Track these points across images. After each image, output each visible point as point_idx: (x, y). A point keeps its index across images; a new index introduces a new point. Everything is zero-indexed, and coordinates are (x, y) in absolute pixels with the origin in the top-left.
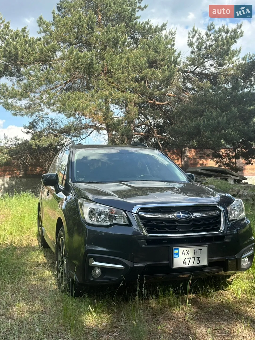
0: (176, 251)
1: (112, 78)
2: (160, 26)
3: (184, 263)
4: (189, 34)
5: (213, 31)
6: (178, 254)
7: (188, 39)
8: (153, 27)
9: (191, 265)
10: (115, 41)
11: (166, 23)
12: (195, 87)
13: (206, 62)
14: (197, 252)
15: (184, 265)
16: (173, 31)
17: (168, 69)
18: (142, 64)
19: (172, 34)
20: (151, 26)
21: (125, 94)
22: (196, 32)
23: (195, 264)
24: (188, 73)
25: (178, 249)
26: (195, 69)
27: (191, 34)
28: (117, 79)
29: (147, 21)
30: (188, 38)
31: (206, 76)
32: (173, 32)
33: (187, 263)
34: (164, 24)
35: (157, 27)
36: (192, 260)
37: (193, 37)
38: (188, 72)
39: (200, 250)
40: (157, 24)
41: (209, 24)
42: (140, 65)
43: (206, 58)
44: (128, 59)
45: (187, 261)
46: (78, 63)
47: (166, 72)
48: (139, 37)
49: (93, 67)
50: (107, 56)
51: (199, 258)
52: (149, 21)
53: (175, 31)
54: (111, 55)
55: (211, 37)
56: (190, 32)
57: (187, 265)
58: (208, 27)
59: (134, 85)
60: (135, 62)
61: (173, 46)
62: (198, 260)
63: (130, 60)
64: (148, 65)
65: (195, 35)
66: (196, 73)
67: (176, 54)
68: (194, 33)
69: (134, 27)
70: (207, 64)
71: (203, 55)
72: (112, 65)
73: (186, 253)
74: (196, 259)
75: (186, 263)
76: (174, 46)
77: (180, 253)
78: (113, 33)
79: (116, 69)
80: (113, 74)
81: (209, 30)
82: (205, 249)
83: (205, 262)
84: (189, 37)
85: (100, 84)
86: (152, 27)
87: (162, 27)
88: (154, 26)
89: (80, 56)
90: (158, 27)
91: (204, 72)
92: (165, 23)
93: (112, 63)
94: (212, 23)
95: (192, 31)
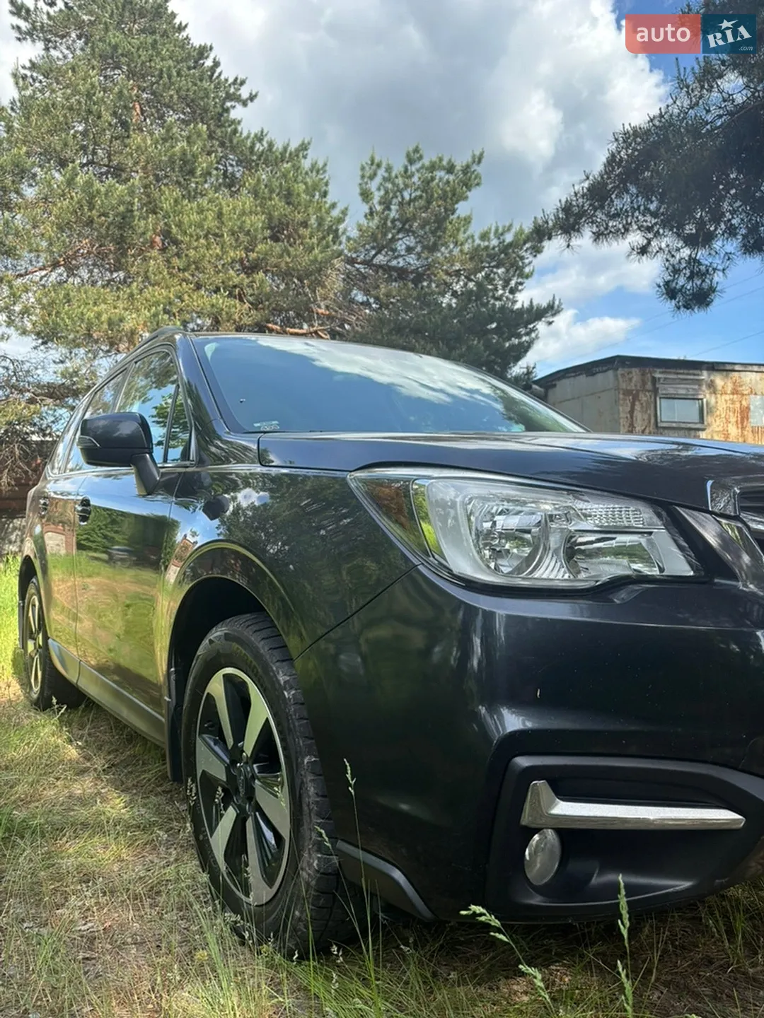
1: (179, 257)
2: (293, 146)
4: (363, 169)
5: (418, 165)
7: (360, 182)
8: (278, 148)
10: (187, 167)
11: (309, 143)
12: (372, 300)
13: (399, 239)
16: (320, 164)
17: (318, 245)
18: (256, 230)
19: (318, 172)
20: (271, 145)
21: (217, 298)
22: (379, 166)
24: (359, 263)
26: (375, 256)
27: (367, 168)
28: (194, 263)
29: (259, 134)
30: (359, 177)
31: (398, 274)
32: (321, 167)
34: (303, 144)
35: (285, 149)
37: (372, 177)
38: (359, 261)
40: (286, 141)
41: (411, 149)
42: (249, 231)
43: (399, 231)
44: (220, 215)
46: (90, 210)
47: (316, 251)
48: (238, 171)
49: (133, 224)
50: (166, 199)
52: (264, 134)
53: (325, 165)
54: (176, 201)
55: (415, 179)
56: (364, 163)
58: (408, 155)
59: (236, 281)
60: (238, 223)
61: (325, 196)
63: (225, 219)
64: (268, 233)
65: (375, 174)
66: (375, 265)
67: (335, 213)
68: (374, 167)
69: (231, 141)
70: (401, 246)
71: (393, 221)
72: (179, 225)
76: (328, 197)
78: (182, 144)
79: (191, 236)
80: (183, 246)
81: (411, 162)
84: (363, 177)
85: (151, 269)
86: (274, 146)
87: (298, 151)
88: (279, 146)
89: (98, 191)
90: (289, 148)
91: (394, 263)
92: (306, 142)
93: (179, 220)
94: (417, 147)
95: (369, 162)
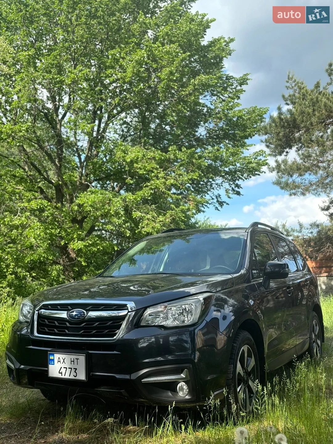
0: (51, 357)
3: (59, 373)
6: (53, 360)
9: (67, 376)
14: (73, 361)
15: (59, 376)
23: (72, 377)
25: (53, 355)
33: (63, 374)
36: (68, 370)
39: (77, 359)
45: (63, 370)
51: (76, 369)
57: (63, 377)
62: (75, 372)
73: (62, 361)
74: (73, 370)
75: (61, 373)
77: (56, 360)
82: (82, 358)
83: (82, 376)
